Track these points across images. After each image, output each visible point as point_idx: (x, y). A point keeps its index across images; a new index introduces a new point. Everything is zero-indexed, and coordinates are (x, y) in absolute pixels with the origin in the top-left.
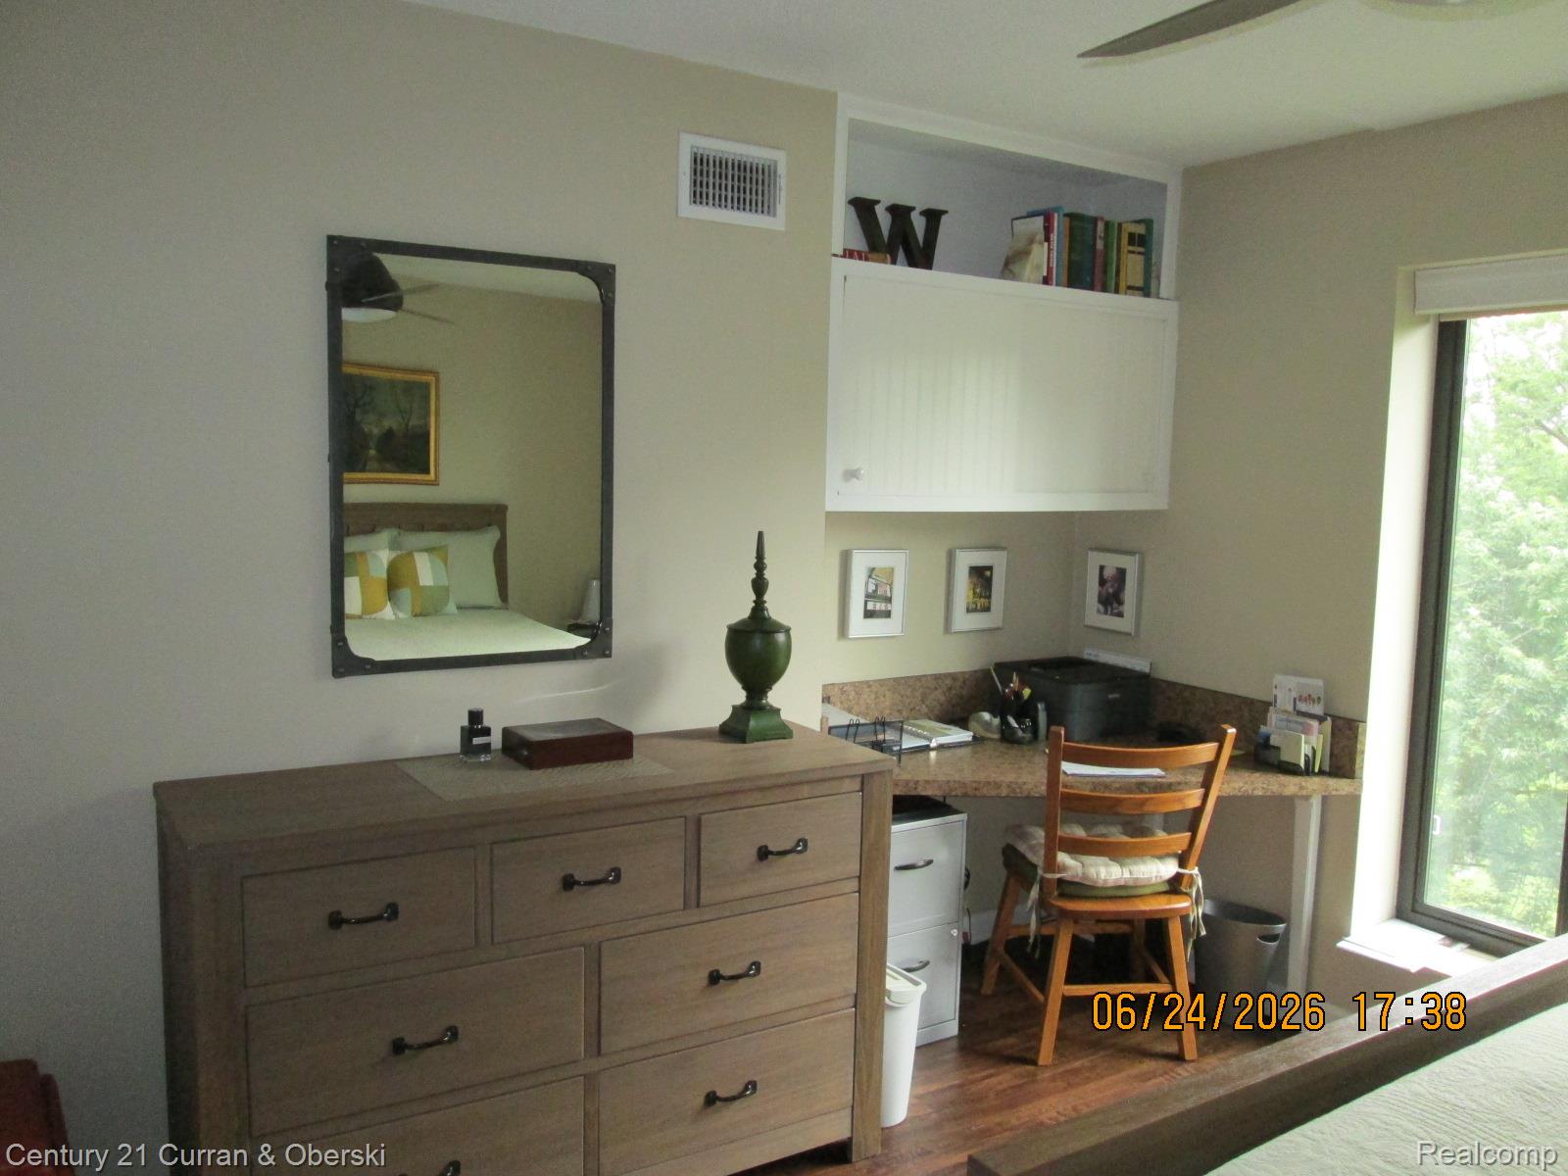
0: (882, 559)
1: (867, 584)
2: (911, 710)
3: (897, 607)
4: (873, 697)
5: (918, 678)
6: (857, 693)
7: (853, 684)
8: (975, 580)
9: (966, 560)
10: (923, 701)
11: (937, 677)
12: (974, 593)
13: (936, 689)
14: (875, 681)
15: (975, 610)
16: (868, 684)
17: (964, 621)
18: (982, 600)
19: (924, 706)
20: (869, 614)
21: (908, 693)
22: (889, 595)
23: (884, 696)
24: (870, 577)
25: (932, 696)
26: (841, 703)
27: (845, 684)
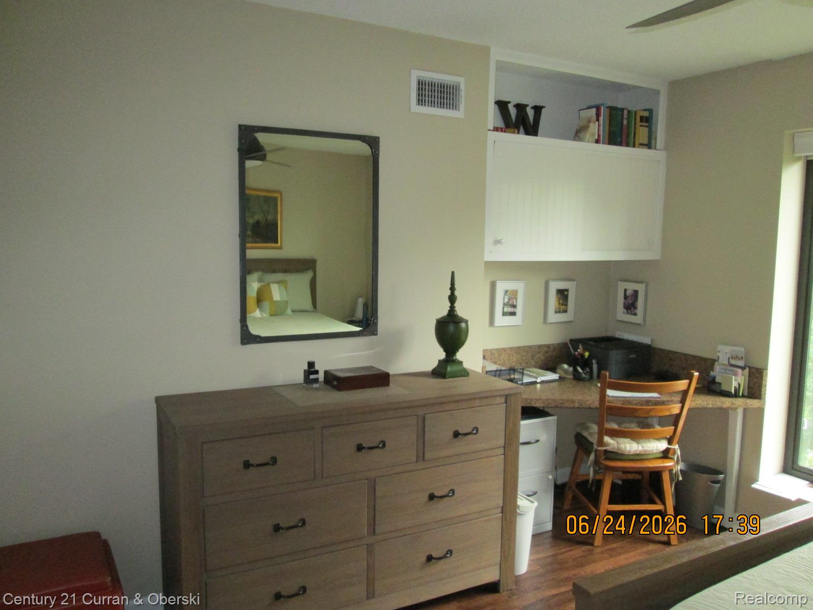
0: (511, 285)
1: (504, 298)
2: (527, 363)
3: (519, 310)
4: (507, 356)
5: (530, 347)
6: (499, 354)
7: (497, 350)
8: (559, 296)
9: (555, 286)
10: (532, 358)
11: (540, 346)
12: (559, 303)
13: (539, 352)
14: (508, 348)
15: (559, 312)
16: (504, 349)
17: (553, 317)
18: (563, 307)
19: (533, 361)
20: (504, 314)
21: (525, 354)
22: (515, 304)
23: (513, 356)
24: (505, 295)
25: (538, 356)
26: (491, 359)
27: (493, 350)
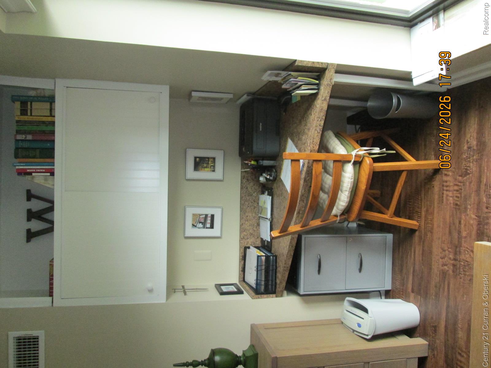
0: (189, 221)
1: (199, 228)
2: (254, 202)
3: (209, 212)
4: (247, 222)
5: (241, 198)
6: (244, 231)
7: (241, 232)
8: (200, 167)
9: (191, 173)
10: (251, 195)
11: (242, 188)
12: (206, 167)
13: (247, 188)
14: (240, 221)
15: (214, 166)
16: (241, 225)
17: (218, 174)
18: (210, 162)
19: (254, 194)
20: (212, 227)
21: (247, 203)
22: (204, 216)
23: (247, 216)
24: (196, 226)
25: (250, 189)
26: (248, 239)
27: (240, 236)
